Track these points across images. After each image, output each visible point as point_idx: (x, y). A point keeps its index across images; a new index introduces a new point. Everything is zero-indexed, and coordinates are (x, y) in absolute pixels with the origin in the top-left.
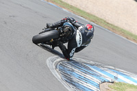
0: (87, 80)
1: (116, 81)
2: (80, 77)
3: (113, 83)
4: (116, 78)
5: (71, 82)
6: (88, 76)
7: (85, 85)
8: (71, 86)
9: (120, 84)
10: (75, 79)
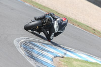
0: (43, 56)
1: (65, 56)
2: (38, 54)
3: (63, 57)
4: (65, 54)
5: (32, 57)
6: (45, 53)
7: (42, 59)
8: (32, 60)
9: (68, 58)
10: (35, 55)
